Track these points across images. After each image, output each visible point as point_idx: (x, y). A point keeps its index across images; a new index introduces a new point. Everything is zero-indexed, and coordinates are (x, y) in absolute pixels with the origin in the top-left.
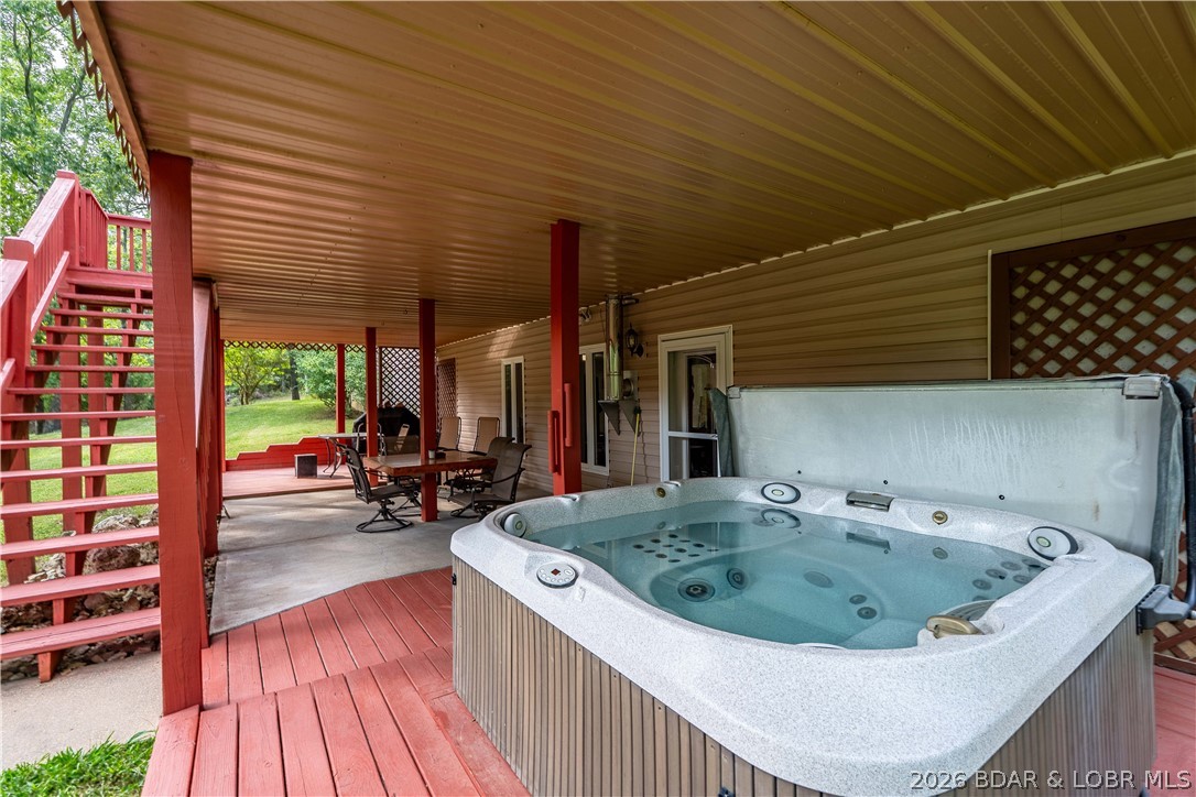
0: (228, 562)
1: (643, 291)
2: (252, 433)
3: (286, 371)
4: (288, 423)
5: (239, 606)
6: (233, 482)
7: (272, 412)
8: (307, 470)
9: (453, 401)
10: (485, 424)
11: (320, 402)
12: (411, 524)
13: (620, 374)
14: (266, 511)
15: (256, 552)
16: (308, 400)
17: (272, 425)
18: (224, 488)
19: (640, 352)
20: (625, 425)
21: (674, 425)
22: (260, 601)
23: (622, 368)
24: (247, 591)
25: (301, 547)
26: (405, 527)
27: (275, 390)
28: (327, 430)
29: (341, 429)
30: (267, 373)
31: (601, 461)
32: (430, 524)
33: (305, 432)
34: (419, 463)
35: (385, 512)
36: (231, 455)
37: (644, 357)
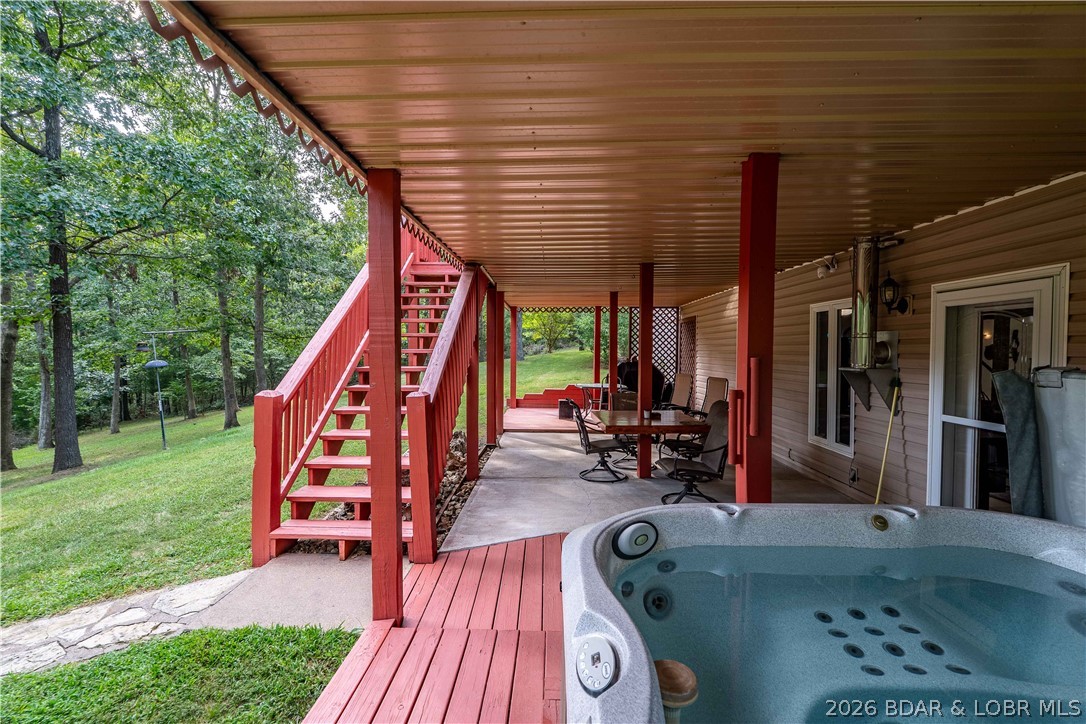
0: (481, 487)
1: (910, 227)
2: (541, 378)
5: (467, 532)
6: (513, 417)
7: (560, 360)
8: (566, 412)
9: (693, 357)
10: (714, 383)
12: (626, 478)
13: (872, 335)
14: (525, 446)
15: (501, 482)
17: (557, 371)
18: (504, 421)
19: (903, 307)
20: (877, 400)
21: (953, 402)
22: (483, 529)
23: (874, 328)
24: (480, 518)
25: (533, 484)
26: (619, 480)
28: (585, 380)
29: (597, 380)
30: (564, 329)
31: (843, 438)
32: (643, 481)
33: (572, 380)
34: (635, 423)
35: (603, 463)
36: (520, 395)
37: (908, 314)
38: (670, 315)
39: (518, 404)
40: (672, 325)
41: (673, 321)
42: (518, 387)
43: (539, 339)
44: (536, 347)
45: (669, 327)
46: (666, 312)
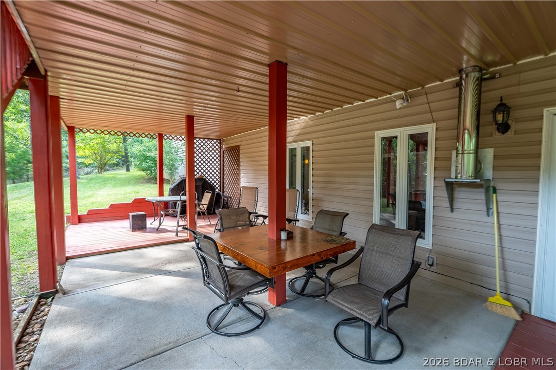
3: (122, 156)
4: (124, 185)
7: (114, 179)
8: (139, 225)
11: (143, 173)
16: (135, 172)
17: (114, 187)
27: (117, 166)
28: (150, 193)
29: (161, 194)
30: (112, 157)
33: (135, 192)
36: (82, 211)
37: (510, 134)
38: (215, 145)
39: (81, 220)
40: (217, 152)
41: (217, 149)
42: (80, 203)
43: (90, 164)
44: (87, 170)
45: (215, 154)
46: (213, 142)
